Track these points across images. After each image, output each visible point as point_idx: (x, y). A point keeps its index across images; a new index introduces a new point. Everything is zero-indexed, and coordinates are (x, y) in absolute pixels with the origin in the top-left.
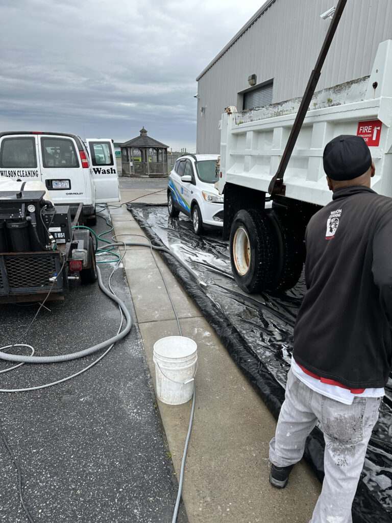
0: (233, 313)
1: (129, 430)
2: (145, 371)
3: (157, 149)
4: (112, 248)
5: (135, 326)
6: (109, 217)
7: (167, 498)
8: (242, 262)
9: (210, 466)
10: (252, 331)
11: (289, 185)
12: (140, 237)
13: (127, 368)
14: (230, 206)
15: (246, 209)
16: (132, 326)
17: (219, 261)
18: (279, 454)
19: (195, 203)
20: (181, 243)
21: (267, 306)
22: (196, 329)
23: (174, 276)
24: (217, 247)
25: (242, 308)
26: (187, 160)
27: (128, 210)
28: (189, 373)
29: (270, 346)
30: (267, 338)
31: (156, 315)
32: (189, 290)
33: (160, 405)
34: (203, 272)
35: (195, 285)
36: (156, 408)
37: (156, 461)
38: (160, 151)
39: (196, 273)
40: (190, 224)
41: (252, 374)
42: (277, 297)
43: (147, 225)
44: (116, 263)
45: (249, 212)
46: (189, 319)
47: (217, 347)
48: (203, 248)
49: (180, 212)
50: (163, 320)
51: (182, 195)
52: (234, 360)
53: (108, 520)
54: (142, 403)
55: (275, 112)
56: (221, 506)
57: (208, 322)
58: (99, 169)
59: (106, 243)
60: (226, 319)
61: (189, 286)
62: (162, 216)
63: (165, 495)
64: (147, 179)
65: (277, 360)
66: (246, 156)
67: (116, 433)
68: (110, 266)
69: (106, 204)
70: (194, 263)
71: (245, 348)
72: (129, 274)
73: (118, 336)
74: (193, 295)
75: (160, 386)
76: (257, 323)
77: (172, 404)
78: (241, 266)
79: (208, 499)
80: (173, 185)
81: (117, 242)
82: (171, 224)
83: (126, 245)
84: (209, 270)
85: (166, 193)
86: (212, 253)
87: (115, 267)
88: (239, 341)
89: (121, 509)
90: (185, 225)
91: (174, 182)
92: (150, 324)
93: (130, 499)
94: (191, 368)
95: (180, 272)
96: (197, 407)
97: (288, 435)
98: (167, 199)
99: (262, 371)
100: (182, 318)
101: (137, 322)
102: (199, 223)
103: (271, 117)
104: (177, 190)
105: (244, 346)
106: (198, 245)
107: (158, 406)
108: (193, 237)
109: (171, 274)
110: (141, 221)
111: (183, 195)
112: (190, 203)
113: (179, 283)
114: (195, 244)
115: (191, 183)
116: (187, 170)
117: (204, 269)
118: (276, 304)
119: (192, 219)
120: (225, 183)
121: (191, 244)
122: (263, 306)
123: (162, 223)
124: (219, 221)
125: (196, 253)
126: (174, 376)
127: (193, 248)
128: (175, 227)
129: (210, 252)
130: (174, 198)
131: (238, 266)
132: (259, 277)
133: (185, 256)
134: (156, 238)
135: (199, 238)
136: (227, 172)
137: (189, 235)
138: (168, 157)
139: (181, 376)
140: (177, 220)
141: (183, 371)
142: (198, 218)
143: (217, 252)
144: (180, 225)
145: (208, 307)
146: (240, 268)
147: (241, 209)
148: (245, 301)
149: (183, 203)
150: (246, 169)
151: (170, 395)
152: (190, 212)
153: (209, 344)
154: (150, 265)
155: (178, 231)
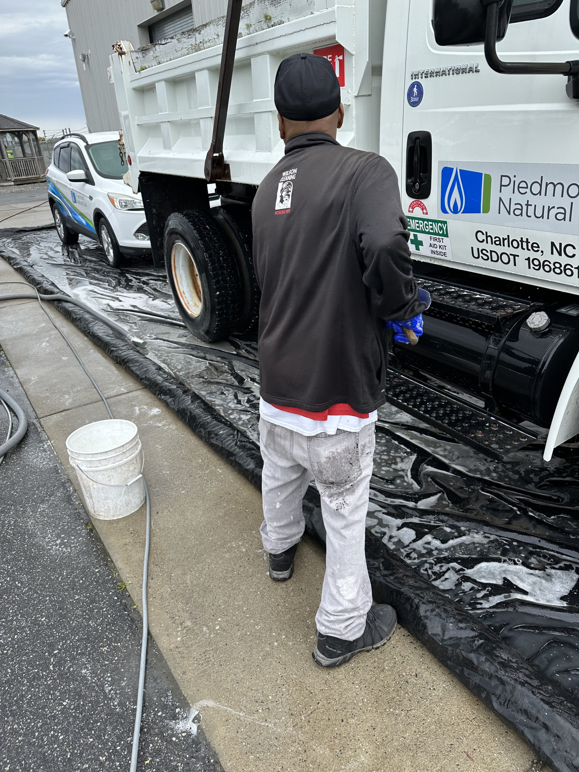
0: (191, 374)
1: (54, 570)
2: (63, 484)
3: (18, 134)
5: (34, 424)
7: (129, 640)
8: (192, 297)
9: (185, 582)
11: (233, 162)
12: (16, 284)
13: (33, 487)
14: (154, 211)
15: (179, 211)
16: (29, 425)
17: (158, 303)
18: (273, 536)
19: (99, 216)
20: (91, 283)
21: (238, 355)
22: (137, 408)
24: (152, 281)
25: (203, 365)
26: (72, 144)
28: (131, 469)
29: (250, 407)
30: (243, 398)
31: (68, 401)
32: (115, 354)
33: (96, 524)
34: (135, 323)
35: (123, 343)
36: (91, 530)
37: (103, 598)
38: (25, 138)
39: (124, 327)
40: (100, 252)
41: (228, 448)
42: (251, 341)
43: (26, 263)
45: (185, 215)
46: (123, 396)
47: (173, 427)
48: (128, 287)
49: (80, 235)
50: (80, 406)
51: (74, 204)
52: (200, 437)
53: (43, 696)
54: (68, 528)
55: (192, 45)
56: (207, 626)
57: (155, 394)
60: (181, 384)
61: (114, 347)
63: (126, 637)
64: (10, 188)
66: (161, 124)
67: (33, 579)
70: (117, 312)
71: (213, 418)
72: (7, 348)
73: (10, 441)
74: (123, 360)
75: (91, 497)
76: (227, 381)
77: (115, 518)
78: (191, 303)
79: (189, 623)
80: (56, 190)
82: (68, 256)
84: (143, 319)
85: (49, 208)
86: (145, 292)
88: (204, 409)
89: (61, 676)
90: (91, 256)
91: (58, 186)
92: (59, 415)
93: (73, 658)
94: (135, 461)
95: (96, 328)
96: (154, 513)
97: (278, 506)
98: (52, 216)
99: (241, 441)
100: (111, 397)
101: (37, 417)
102: (113, 248)
103: (188, 54)
104: (65, 197)
105: (212, 415)
106: (119, 283)
107: (93, 526)
108: (109, 272)
109: (81, 335)
110: (13, 259)
111: (76, 205)
112: (91, 217)
113: (98, 346)
114: (114, 283)
115: (87, 183)
116: (75, 161)
117: (135, 319)
118: (251, 350)
119: (101, 243)
120: (139, 173)
121: (107, 284)
122: (234, 356)
123: (52, 257)
124: (144, 239)
125: (117, 297)
126: (109, 479)
127: (112, 288)
128: (75, 261)
129: (141, 291)
130: (64, 213)
131: (186, 304)
132: (219, 315)
133: (100, 304)
134: (45, 282)
135: (119, 271)
136: (139, 155)
137: (101, 270)
138: (42, 147)
139: (120, 476)
140: (76, 249)
141: (122, 468)
142: (109, 239)
143: (153, 289)
144: (84, 256)
145: (150, 373)
146: (190, 308)
147: (173, 212)
148: (207, 355)
149: (81, 218)
150: (167, 146)
151: (109, 507)
152: (95, 232)
153: (160, 425)
154: (43, 327)
155: (82, 266)
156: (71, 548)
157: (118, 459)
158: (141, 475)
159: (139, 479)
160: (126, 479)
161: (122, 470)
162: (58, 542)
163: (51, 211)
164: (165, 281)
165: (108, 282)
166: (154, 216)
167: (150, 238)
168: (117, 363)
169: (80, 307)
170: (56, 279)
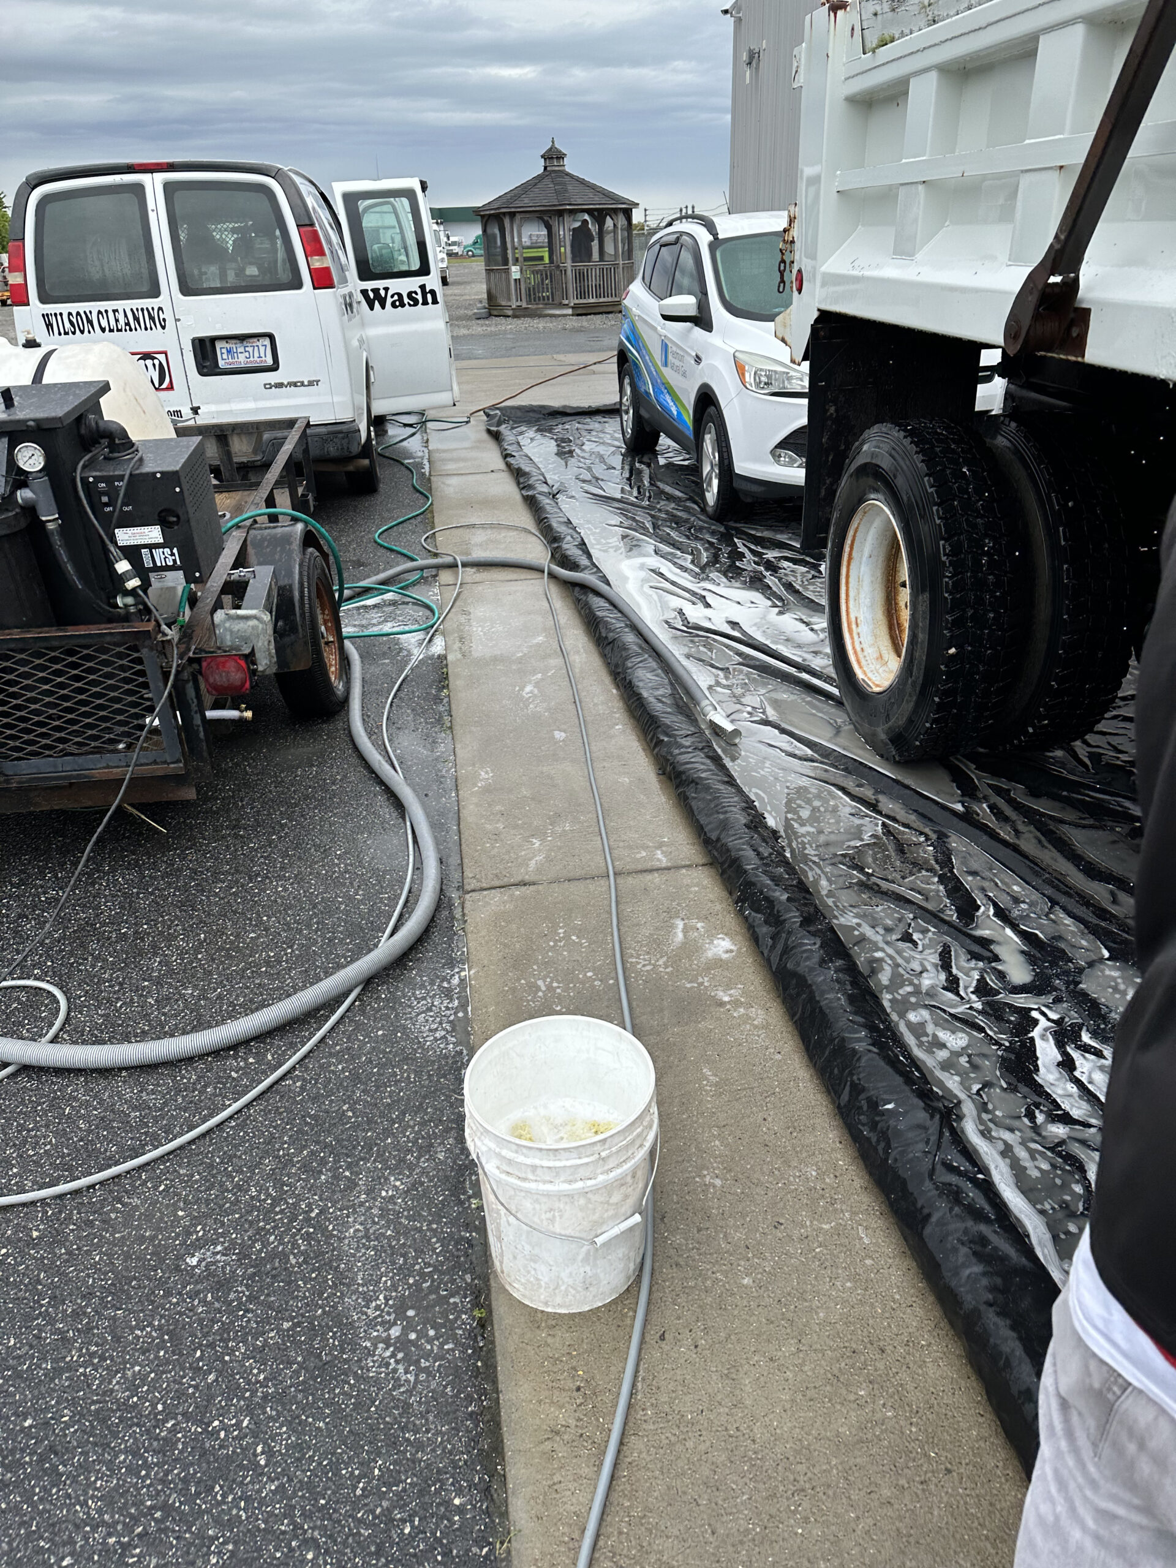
4: (415, 576)
5: (449, 905)
6: (426, 462)
8: (875, 636)
10: (907, 938)
11: (1104, 305)
12: (515, 533)
14: (832, 410)
15: (897, 420)
17: (789, 623)
19: (706, 400)
20: (657, 552)
21: (968, 818)
22: (680, 924)
23: (618, 687)
24: (786, 564)
26: (685, 237)
27: (489, 432)
28: (615, 1199)
31: (535, 857)
32: (666, 752)
33: (499, 1306)
34: (725, 670)
35: (689, 729)
36: (482, 1325)
38: (609, 223)
39: (701, 678)
42: (1010, 779)
43: (545, 489)
44: (420, 635)
45: (911, 434)
46: (656, 878)
47: (759, 1015)
48: (733, 572)
49: (662, 436)
50: (557, 881)
51: (663, 369)
54: (430, 1291)
58: (382, 293)
59: (400, 558)
61: (667, 735)
62: (601, 449)
64: (563, 320)
65: (1012, 1089)
66: (903, 190)
67: (299, 1455)
68: (401, 649)
69: (422, 413)
70: (692, 631)
72: (457, 683)
73: (386, 947)
74: (680, 775)
78: (871, 652)
80: (635, 337)
81: (436, 555)
83: (464, 565)
84: (748, 662)
85: (615, 367)
86: (766, 590)
87: (416, 651)
88: (851, 998)
90: (676, 485)
91: (642, 328)
92: (506, 895)
94: (628, 1181)
95: (640, 672)
96: (653, 1334)
98: (617, 387)
100: (628, 873)
101: (461, 887)
102: (721, 476)
104: (648, 352)
105: (872, 1028)
107: (489, 1312)
108: (701, 529)
109: (607, 680)
110: (526, 474)
111: (667, 372)
112: (689, 400)
114: (705, 557)
115: (696, 325)
116: (683, 272)
117: (730, 659)
118: (1008, 811)
119: (699, 459)
120: (816, 315)
121: (690, 557)
122: (955, 820)
123: (597, 479)
124: (790, 464)
125: (704, 593)
126: (549, 1215)
127: (697, 570)
128: (639, 492)
129: (758, 585)
130: (640, 384)
131: (855, 652)
132: (940, 707)
133: (664, 606)
134: (569, 538)
135: (722, 529)
136: (824, 269)
137: (687, 521)
138: (636, 242)
139: (580, 1214)
140: (649, 466)
141: (590, 1195)
142: (717, 455)
143: (784, 585)
144: (659, 484)
145: (731, 832)
146: (863, 662)
147: (879, 420)
148: (881, 798)
149: (669, 401)
150: (904, 250)
151: (537, 1279)
152: (692, 437)
153: (726, 999)
154: (539, 645)
155: (651, 507)
156: (420, 1370)
157: (582, 1172)
158: (637, 1218)
159: (631, 1229)
160: (597, 1226)
161: (589, 1201)
162: (395, 1332)
163: (617, 376)
164: (816, 567)
165: (692, 554)
166: (829, 423)
167: (807, 463)
168: (664, 774)
169: (620, 612)
170: (594, 534)
